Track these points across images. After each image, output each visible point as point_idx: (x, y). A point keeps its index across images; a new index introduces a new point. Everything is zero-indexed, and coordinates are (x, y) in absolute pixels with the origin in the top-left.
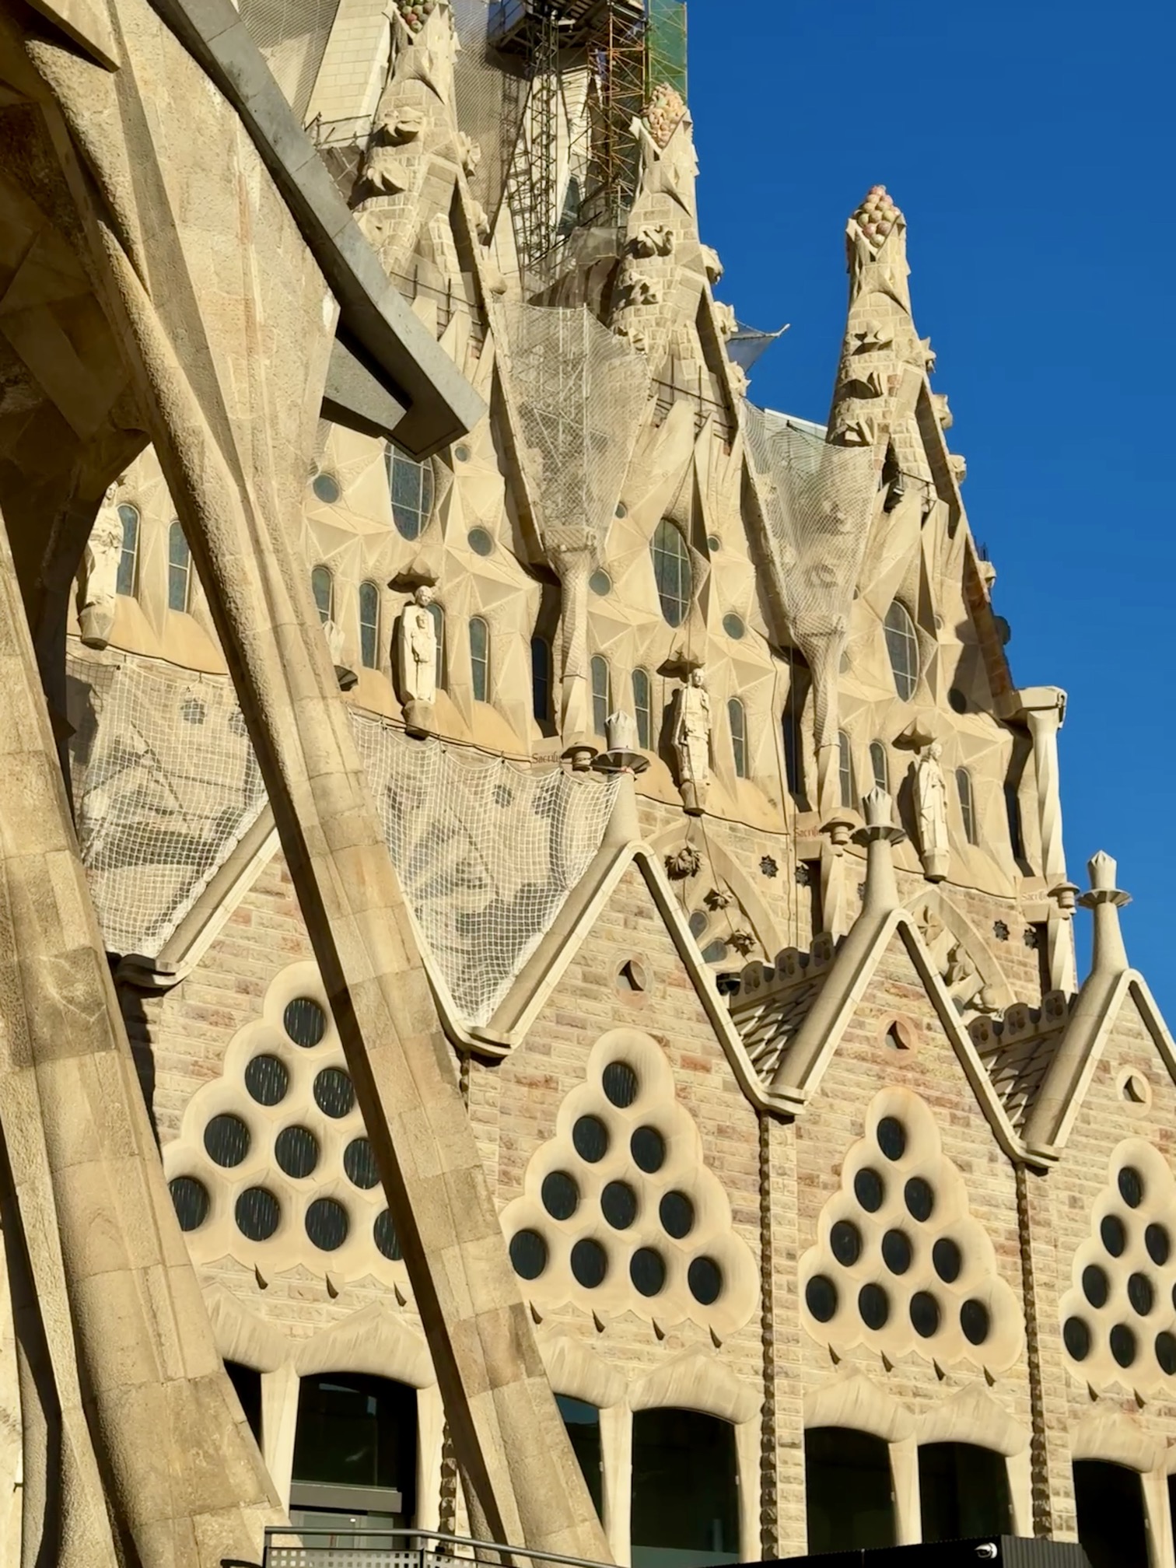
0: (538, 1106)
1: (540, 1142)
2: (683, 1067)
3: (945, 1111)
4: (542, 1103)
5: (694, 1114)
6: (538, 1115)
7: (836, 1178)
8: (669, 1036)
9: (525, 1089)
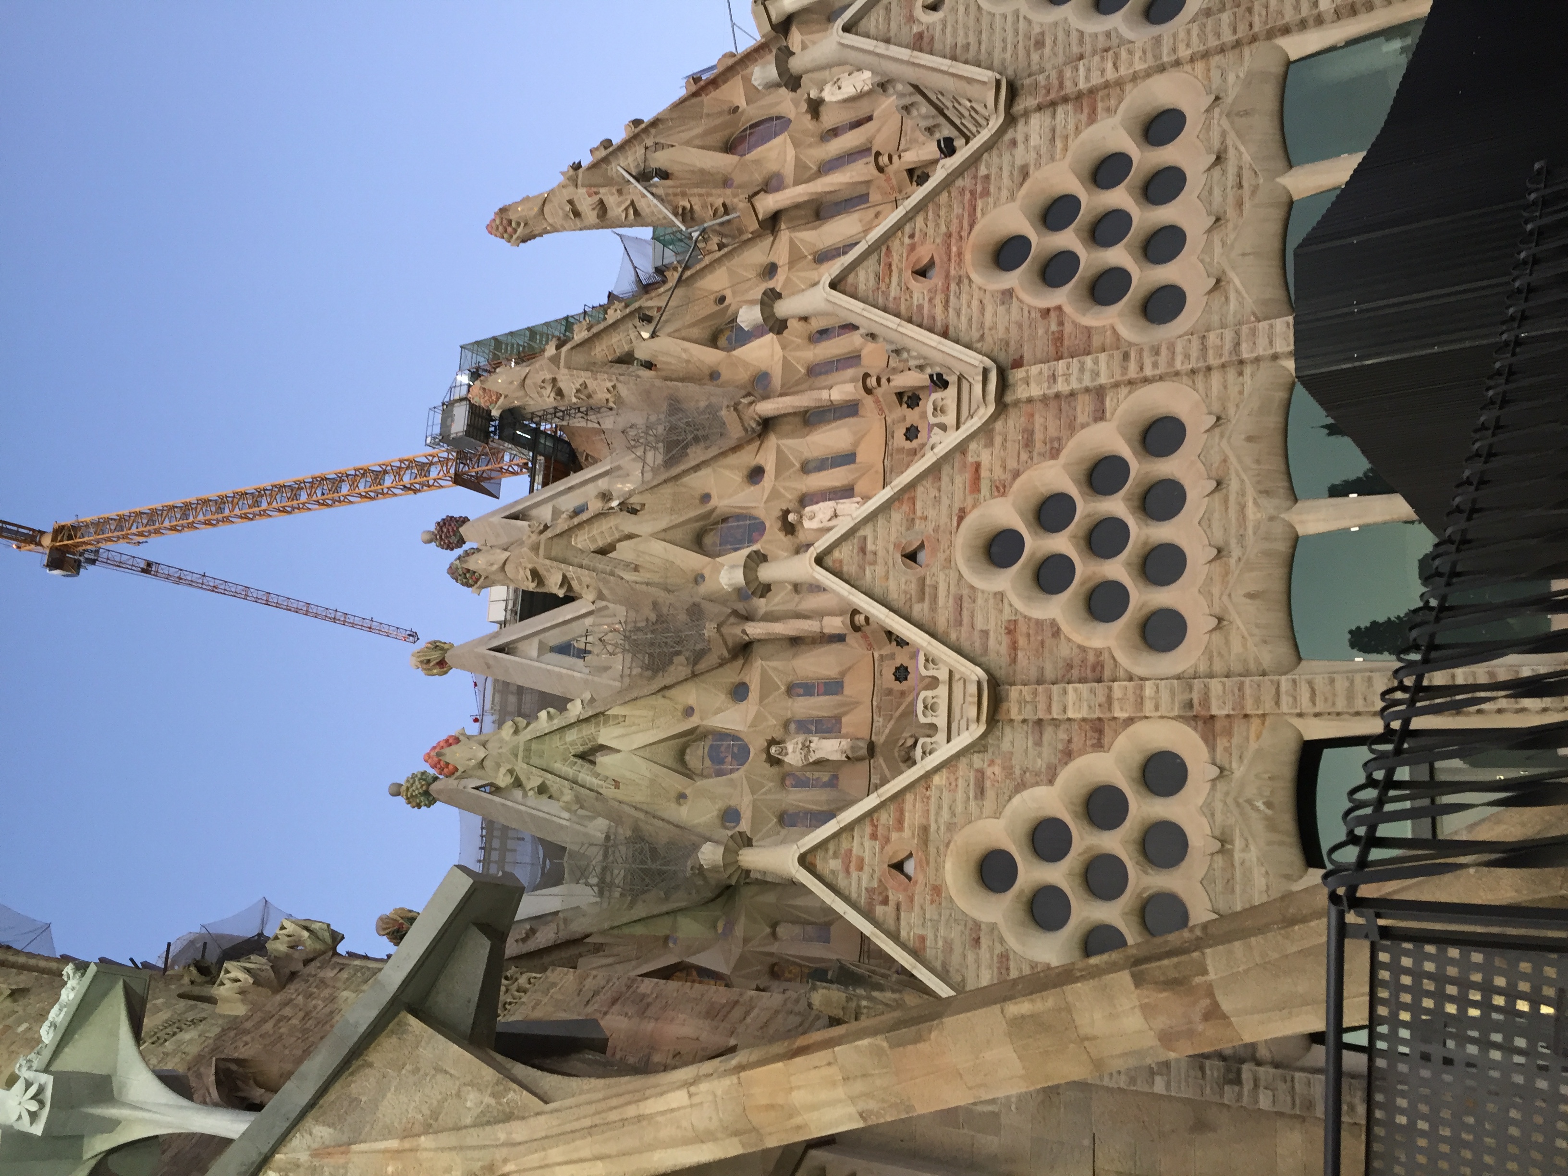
0: (1032, 639)
1: (1062, 637)
2: (979, 491)
3: (980, 204)
4: (1029, 635)
5: (1016, 474)
6: (1040, 638)
7: (1053, 314)
8: (956, 511)
9: (1020, 654)
